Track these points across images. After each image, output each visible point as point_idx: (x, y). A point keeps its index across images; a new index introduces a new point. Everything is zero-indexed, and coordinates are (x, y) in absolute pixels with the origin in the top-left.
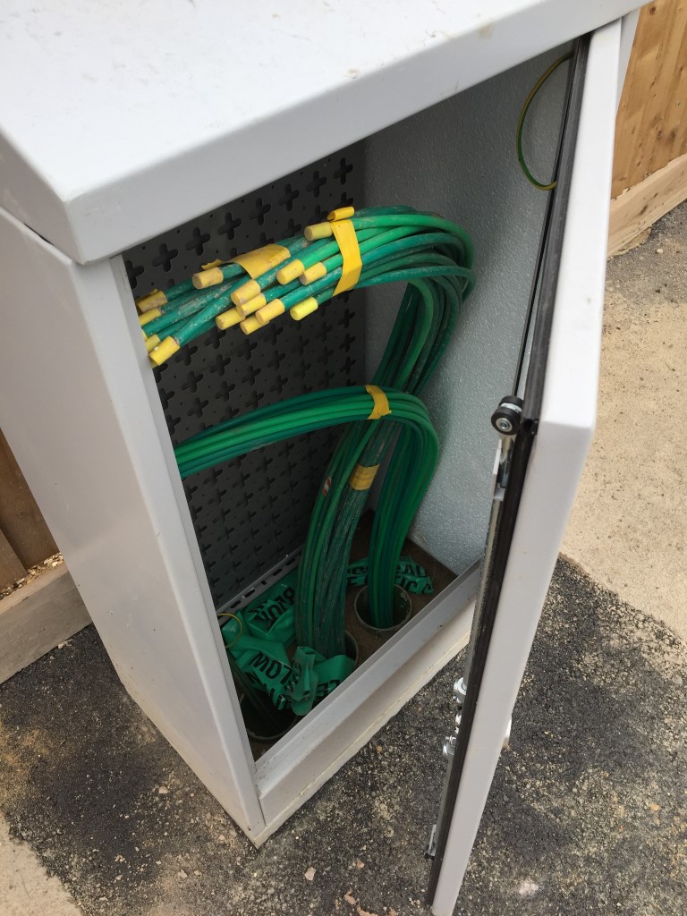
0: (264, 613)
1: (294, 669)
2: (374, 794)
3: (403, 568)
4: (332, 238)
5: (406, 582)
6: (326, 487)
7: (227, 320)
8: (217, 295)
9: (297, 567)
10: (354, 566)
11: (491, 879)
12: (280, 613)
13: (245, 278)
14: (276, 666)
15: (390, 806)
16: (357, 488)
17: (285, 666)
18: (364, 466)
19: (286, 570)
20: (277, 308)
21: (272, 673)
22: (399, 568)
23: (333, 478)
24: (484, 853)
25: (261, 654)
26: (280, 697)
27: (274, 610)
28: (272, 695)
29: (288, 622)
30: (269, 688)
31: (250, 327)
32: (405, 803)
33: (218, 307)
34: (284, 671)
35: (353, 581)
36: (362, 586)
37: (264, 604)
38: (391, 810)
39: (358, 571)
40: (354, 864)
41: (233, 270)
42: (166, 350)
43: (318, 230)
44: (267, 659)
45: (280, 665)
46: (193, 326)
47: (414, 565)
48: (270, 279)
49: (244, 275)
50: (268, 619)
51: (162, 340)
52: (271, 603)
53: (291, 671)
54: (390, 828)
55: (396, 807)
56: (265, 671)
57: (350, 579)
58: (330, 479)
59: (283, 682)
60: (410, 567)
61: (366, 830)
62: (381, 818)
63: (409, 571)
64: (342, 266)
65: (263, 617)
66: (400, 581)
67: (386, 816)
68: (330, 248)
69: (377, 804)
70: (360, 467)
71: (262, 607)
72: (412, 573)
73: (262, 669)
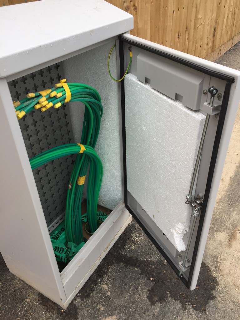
0: (55, 236)
1: (68, 249)
2: (102, 283)
3: (99, 214)
4: (62, 87)
5: (101, 218)
6: (70, 186)
7: (38, 107)
8: (33, 100)
9: (64, 220)
10: (83, 216)
11: (144, 299)
12: (60, 234)
13: (41, 96)
14: (62, 249)
15: (107, 285)
16: (80, 184)
17: (65, 249)
18: (81, 176)
19: (60, 222)
20: (51, 104)
21: (61, 252)
22: (97, 214)
23: (72, 183)
24: (140, 292)
25: (56, 247)
26: (65, 258)
27: (58, 234)
28: (62, 258)
29: (64, 237)
30: (61, 256)
31: (44, 110)
32: (112, 283)
33: (35, 103)
34: (65, 250)
35: (83, 221)
36: (86, 222)
37: (55, 233)
38: (108, 287)
39: (84, 217)
40: (99, 306)
41: (37, 94)
42: (22, 114)
43: (58, 85)
44: (58, 248)
45: (63, 249)
46: (29, 108)
47: (102, 213)
48: (48, 96)
49: (40, 95)
50: (57, 237)
51: (20, 112)
52: (57, 232)
53: (67, 250)
54: (109, 292)
55: (110, 285)
56: (58, 251)
57: (82, 220)
58: (71, 183)
59: (65, 254)
60: (101, 213)
61: (101, 295)
62: (105, 289)
63: (101, 214)
64: (66, 94)
65: (55, 237)
66: (98, 218)
67: (107, 289)
68: (62, 89)
69: (103, 286)
70: (80, 177)
71: (54, 234)
72: (102, 215)
73: (57, 252)
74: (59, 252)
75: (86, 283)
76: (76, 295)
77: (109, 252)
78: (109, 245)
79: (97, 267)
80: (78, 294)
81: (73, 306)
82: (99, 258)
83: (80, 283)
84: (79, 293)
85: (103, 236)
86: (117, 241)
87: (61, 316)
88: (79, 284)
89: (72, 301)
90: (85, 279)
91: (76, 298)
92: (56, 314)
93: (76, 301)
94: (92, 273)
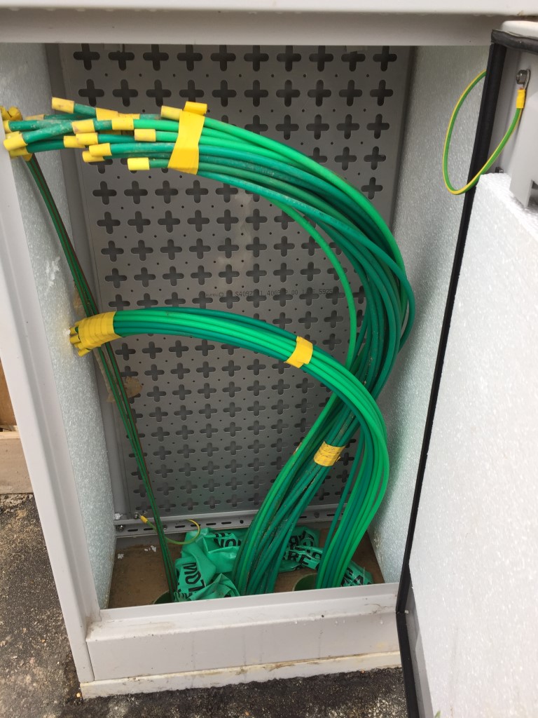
4: (175, 120)
14: (197, 576)
18: (326, 443)
21: (190, 580)
25: (195, 564)
41: (86, 110)
43: (170, 112)
44: (196, 569)
45: (200, 578)
49: (92, 116)
56: (188, 575)
64: (175, 142)
65: (220, 543)
68: (168, 125)
73: (186, 573)
74: (187, 578)
75: (168, 692)
76: (127, 695)
77: (283, 681)
78: (291, 664)
79: (225, 685)
80: (132, 696)
81: (102, 708)
82: (238, 669)
83: (150, 678)
84: (137, 696)
85: (265, 622)
86: (328, 676)
87: (66, 703)
88: (145, 678)
89: (110, 699)
90: (168, 680)
91: (122, 700)
92: (67, 690)
93: (117, 705)
94: (199, 684)
